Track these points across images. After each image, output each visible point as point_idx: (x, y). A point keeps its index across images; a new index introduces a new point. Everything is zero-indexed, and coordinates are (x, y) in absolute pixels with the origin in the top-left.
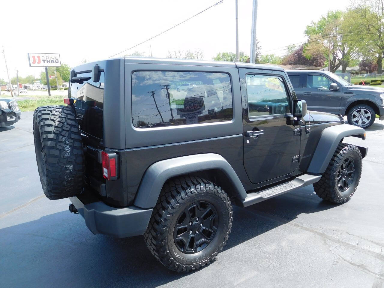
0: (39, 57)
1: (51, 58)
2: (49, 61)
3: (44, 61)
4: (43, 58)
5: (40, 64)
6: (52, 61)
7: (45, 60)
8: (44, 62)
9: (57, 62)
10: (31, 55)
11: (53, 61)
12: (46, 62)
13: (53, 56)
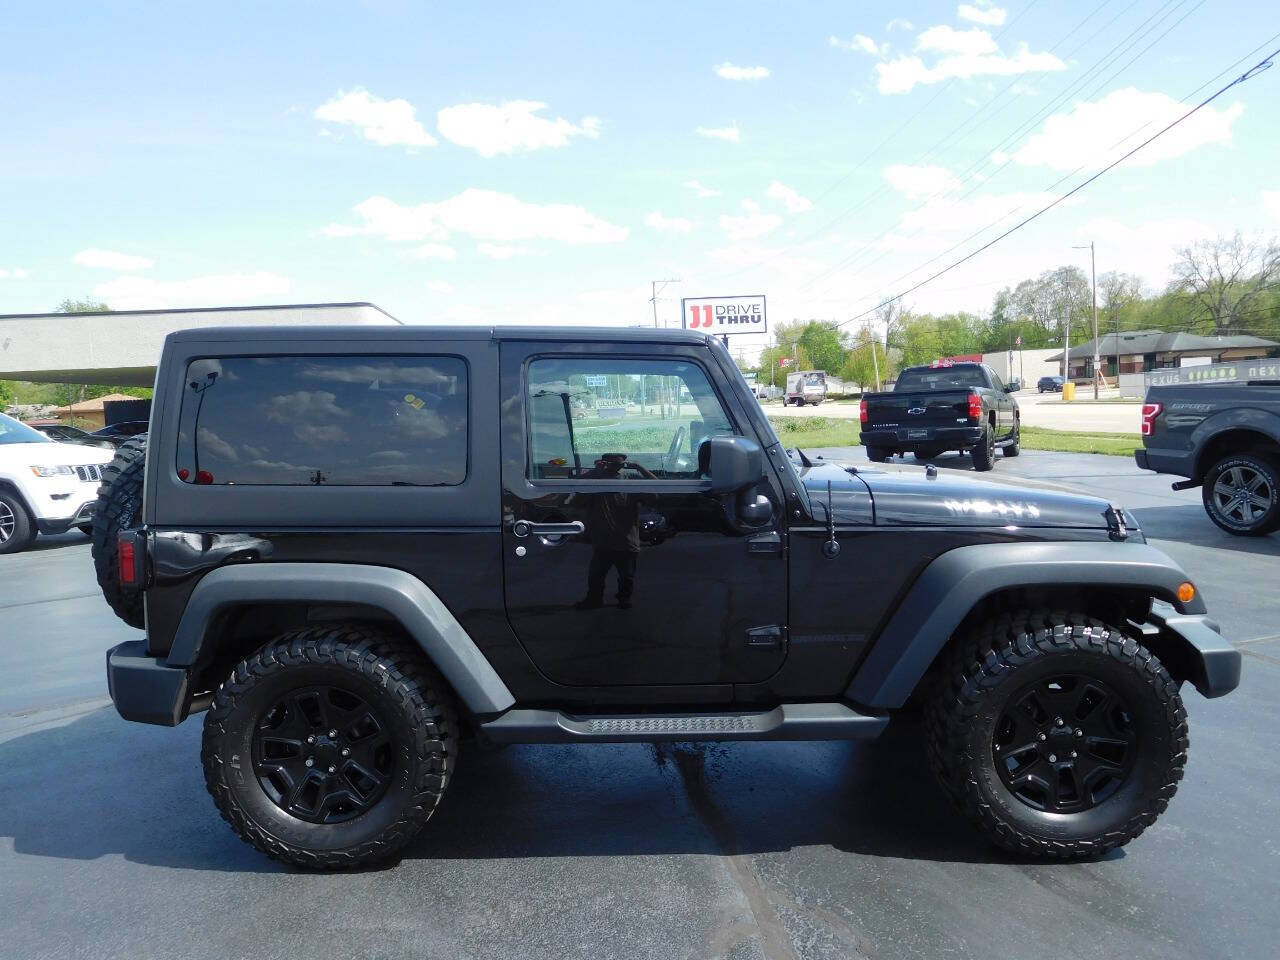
0: (708, 309)
1: (741, 308)
2: (736, 317)
3: (721, 319)
4: (721, 310)
5: (711, 327)
6: (742, 318)
7: (725, 315)
8: (722, 322)
9: (756, 319)
10: (688, 304)
11: (744, 319)
12: (726, 321)
13: (746, 302)
